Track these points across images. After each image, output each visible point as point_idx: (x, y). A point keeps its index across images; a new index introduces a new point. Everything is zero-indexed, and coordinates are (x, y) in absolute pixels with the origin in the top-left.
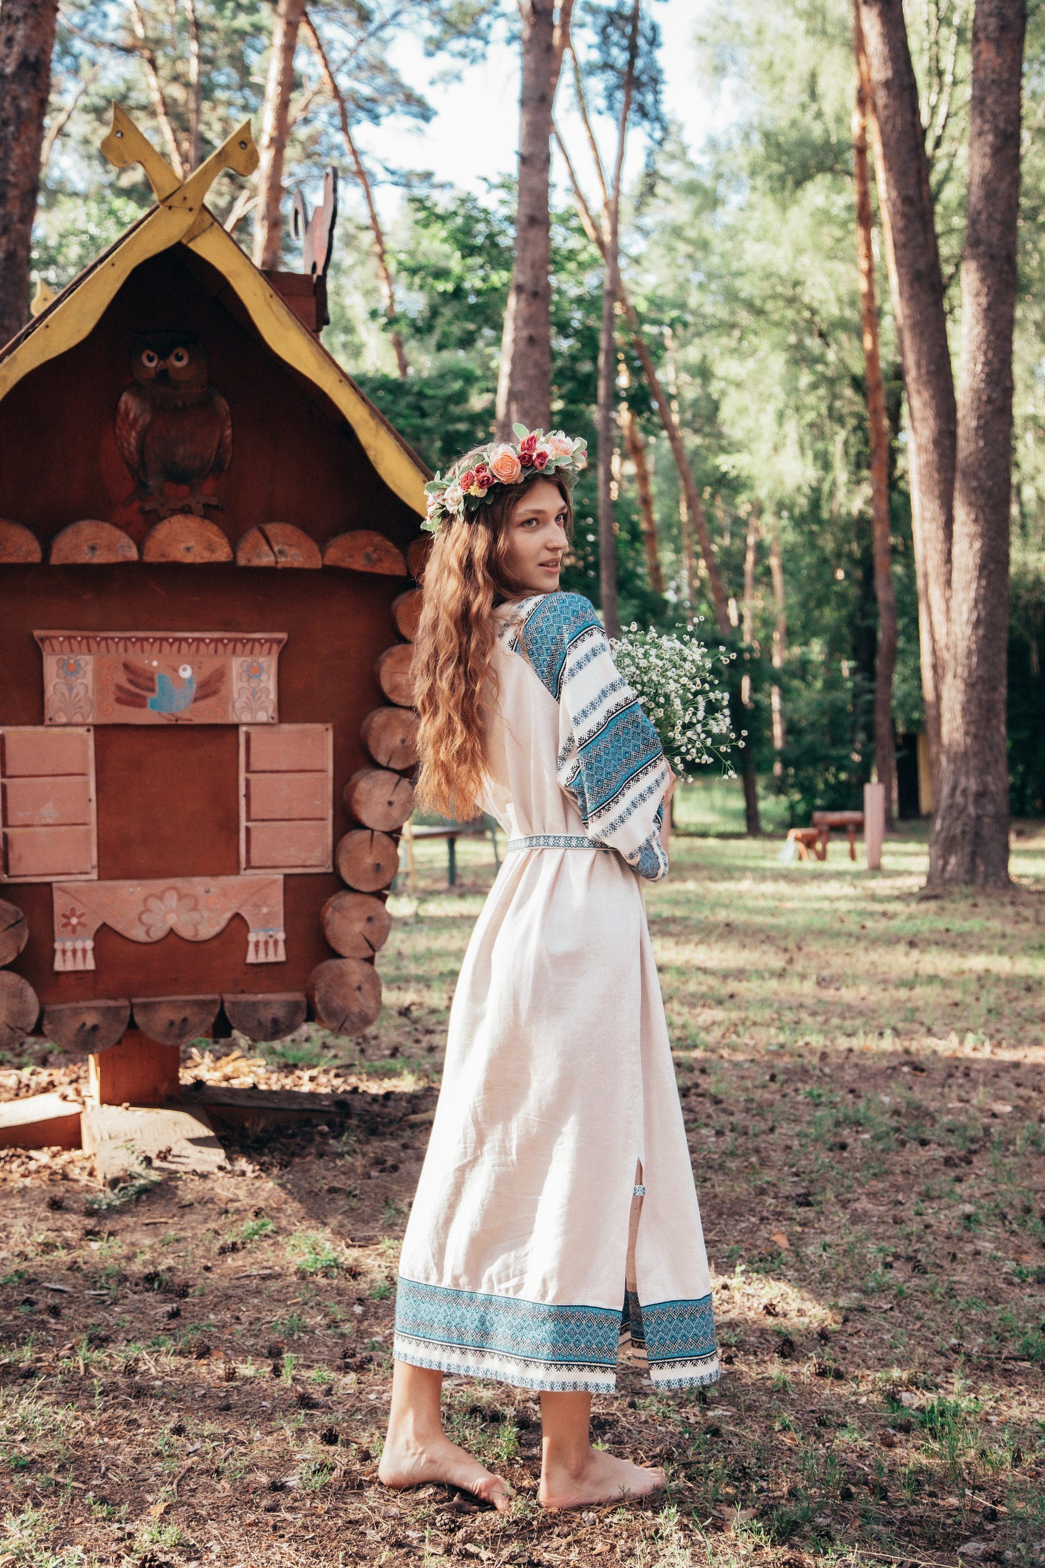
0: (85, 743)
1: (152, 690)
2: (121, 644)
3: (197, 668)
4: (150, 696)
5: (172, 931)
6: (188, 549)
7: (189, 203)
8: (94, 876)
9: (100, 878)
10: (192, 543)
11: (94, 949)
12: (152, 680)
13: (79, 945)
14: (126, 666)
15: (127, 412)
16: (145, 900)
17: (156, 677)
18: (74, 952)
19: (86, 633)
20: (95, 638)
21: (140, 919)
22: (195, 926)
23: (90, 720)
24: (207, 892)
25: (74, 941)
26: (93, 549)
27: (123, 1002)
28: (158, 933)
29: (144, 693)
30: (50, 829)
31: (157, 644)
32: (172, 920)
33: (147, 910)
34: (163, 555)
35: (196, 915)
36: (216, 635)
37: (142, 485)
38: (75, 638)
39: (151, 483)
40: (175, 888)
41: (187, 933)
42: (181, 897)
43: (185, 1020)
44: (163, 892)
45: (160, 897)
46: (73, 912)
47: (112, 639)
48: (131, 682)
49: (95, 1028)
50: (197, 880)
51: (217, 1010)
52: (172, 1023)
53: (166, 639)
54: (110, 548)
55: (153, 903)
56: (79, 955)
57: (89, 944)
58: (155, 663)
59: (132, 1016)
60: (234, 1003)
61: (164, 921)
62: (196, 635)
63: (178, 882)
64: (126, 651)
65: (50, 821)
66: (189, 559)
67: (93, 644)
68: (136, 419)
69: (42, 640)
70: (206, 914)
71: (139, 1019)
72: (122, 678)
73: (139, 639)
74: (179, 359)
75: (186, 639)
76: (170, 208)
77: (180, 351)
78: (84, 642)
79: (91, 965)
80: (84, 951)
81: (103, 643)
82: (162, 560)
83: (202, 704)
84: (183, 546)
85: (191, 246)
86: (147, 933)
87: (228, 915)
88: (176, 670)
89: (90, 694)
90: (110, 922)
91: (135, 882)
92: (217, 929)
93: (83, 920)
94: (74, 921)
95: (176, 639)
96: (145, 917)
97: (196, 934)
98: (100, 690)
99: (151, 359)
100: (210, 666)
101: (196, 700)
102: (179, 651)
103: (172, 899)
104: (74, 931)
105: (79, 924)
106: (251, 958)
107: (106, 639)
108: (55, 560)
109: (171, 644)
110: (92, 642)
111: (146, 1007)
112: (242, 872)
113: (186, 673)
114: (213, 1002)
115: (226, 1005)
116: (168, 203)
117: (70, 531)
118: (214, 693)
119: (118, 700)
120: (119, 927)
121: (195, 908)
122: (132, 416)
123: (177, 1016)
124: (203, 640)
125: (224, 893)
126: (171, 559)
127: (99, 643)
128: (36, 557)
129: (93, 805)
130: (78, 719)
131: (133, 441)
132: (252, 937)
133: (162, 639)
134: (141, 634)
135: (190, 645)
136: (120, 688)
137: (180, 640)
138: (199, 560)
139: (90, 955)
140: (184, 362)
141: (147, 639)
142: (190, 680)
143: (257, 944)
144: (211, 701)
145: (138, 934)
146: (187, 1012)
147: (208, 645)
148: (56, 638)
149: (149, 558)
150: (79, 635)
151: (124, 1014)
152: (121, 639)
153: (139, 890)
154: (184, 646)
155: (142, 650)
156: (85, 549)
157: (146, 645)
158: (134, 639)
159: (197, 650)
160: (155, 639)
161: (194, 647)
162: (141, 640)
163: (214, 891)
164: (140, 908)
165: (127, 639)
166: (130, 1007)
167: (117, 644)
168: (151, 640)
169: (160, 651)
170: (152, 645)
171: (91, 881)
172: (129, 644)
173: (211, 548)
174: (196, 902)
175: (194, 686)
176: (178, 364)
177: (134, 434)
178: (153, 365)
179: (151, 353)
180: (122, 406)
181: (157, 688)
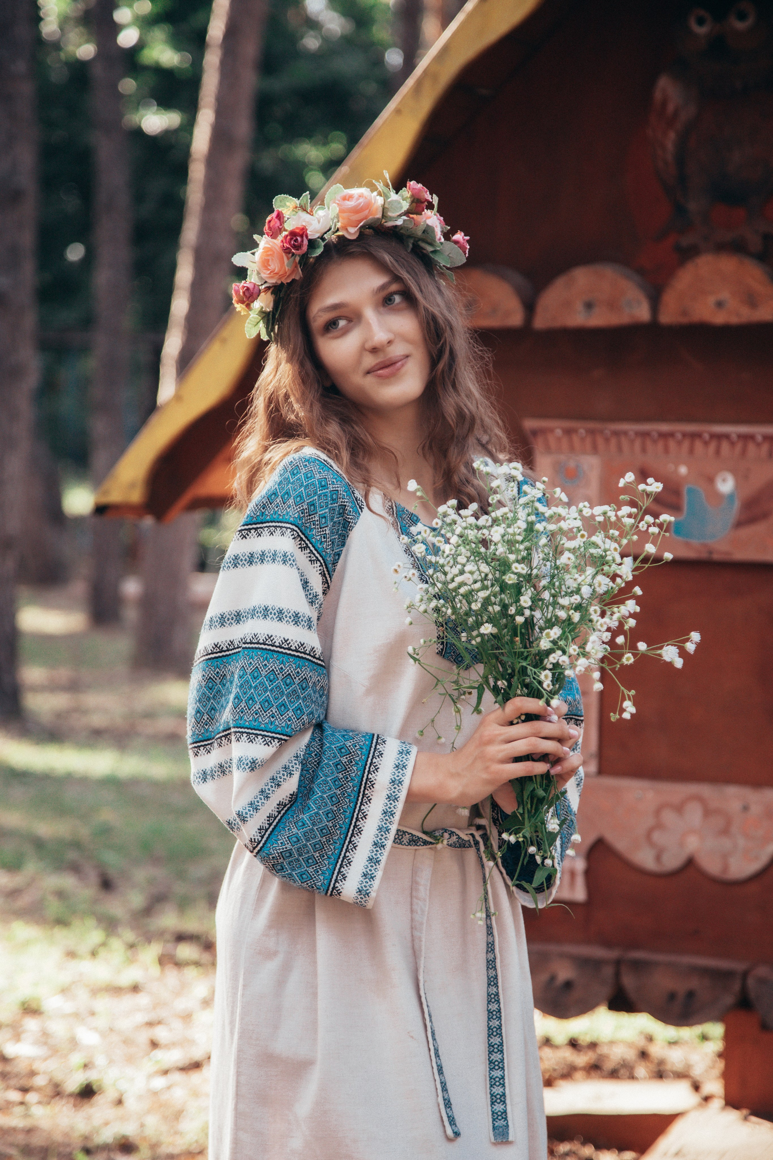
1: (677, 508)
2: (638, 444)
3: (741, 477)
4: (675, 517)
5: (690, 863)
6: (720, 305)
8: (592, 768)
9: (602, 773)
10: (725, 295)
11: (588, 873)
12: (677, 492)
13: (566, 864)
14: (644, 474)
15: (664, 103)
16: (658, 812)
17: (685, 490)
19: (591, 425)
20: (601, 432)
21: (649, 837)
22: (725, 857)
24: (746, 809)
26: (589, 306)
27: (614, 954)
28: (672, 861)
31: (686, 444)
32: (693, 844)
33: (659, 826)
34: (685, 313)
35: (726, 843)
36: (771, 430)
37: (679, 210)
38: (577, 431)
39: (692, 206)
40: (700, 799)
41: (712, 867)
42: (708, 813)
43: (691, 995)
44: (683, 803)
45: (679, 809)
47: (625, 433)
49: (568, 985)
50: (732, 790)
51: (737, 986)
52: (672, 997)
53: (699, 435)
54: (613, 305)
55: (669, 817)
56: (566, 877)
57: (580, 865)
58: (683, 470)
59: (618, 978)
60: (762, 981)
61: (681, 844)
62: (744, 429)
63: (705, 790)
64: (644, 450)
66: (719, 319)
67: (600, 441)
68: (676, 114)
69: (535, 433)
70: (741, 842)
71: (628, 982)
73: (662, 434)
74: (742, 17)
75: (726, 436)
77: (744, 6)
78: (589, 438)
79: (580, 894)
80: (573, 874)
81: (613, 441)
82: (684, 321)
83: (747, 531)
84: (711, 300)
86: (658, 858)
88: (711, 480)
90: (611, 838)
91: (646, 784)
92: (751, 867)
95: (713, 436)
96: (656, 836)
97: (726, 868)
99: (701, 22)
100: (762, 476)
101: (739, 524)
102: (718, 452)
103: (695, 814)
107: (616, 434)
108: (540, 322)
109: (706, 444)
110: (599, 437)
111: (638, 966)
113: (726, 485)
114: (730, 974)
115: (751, 982)
117: (561, 282)
118: (765, 515)
120: (621, 845)
121: (725, 831)
122: (671, 108)
123: (680, 986)
124: (752, 437)
125: (769, 813)
126: (696, 319)
127: (607, 440)
128: (516, 319)
131: (670, 146)
133: (694, 436)
134: (665, 427)
135: (733, 444)
137: (719, 437)
138: (734, 320)
139: (580, 881)
140: (750, 22)
141: (672, 435)
142: (731, 496)
144: (759, 529)
145: (646, 859)
146: (694, 983)
147: (758, 445)
148: (552, 430)
149: (666, 318)
150: (582, 427)
151: (608, 971)
152: (638, 434)
153: (650, 795)
154: (725, 446)
155: (666, 450)
156: (579, 306)
157: (672, 444)
158: (655, 435)
159: (744, 452)
160: (685, 435)
161: (739, 447)
162: (665, 436)
163: (756, 809)
164: (650, 821)
165: (645, 435)
166: (618, 963)
167: (632, 442)
168: (679, 436)
169: (691, 451)
170: (680, 443)
171: (588, 775)
172: (649, 443)
173: (751, 300)
174: (729, 822)
175: (737, 505)
176: (740, 26)
177: (672, 135)
178: (702, 30)
179: (702, 12)
180: (658, 95)
181: (685, 505)
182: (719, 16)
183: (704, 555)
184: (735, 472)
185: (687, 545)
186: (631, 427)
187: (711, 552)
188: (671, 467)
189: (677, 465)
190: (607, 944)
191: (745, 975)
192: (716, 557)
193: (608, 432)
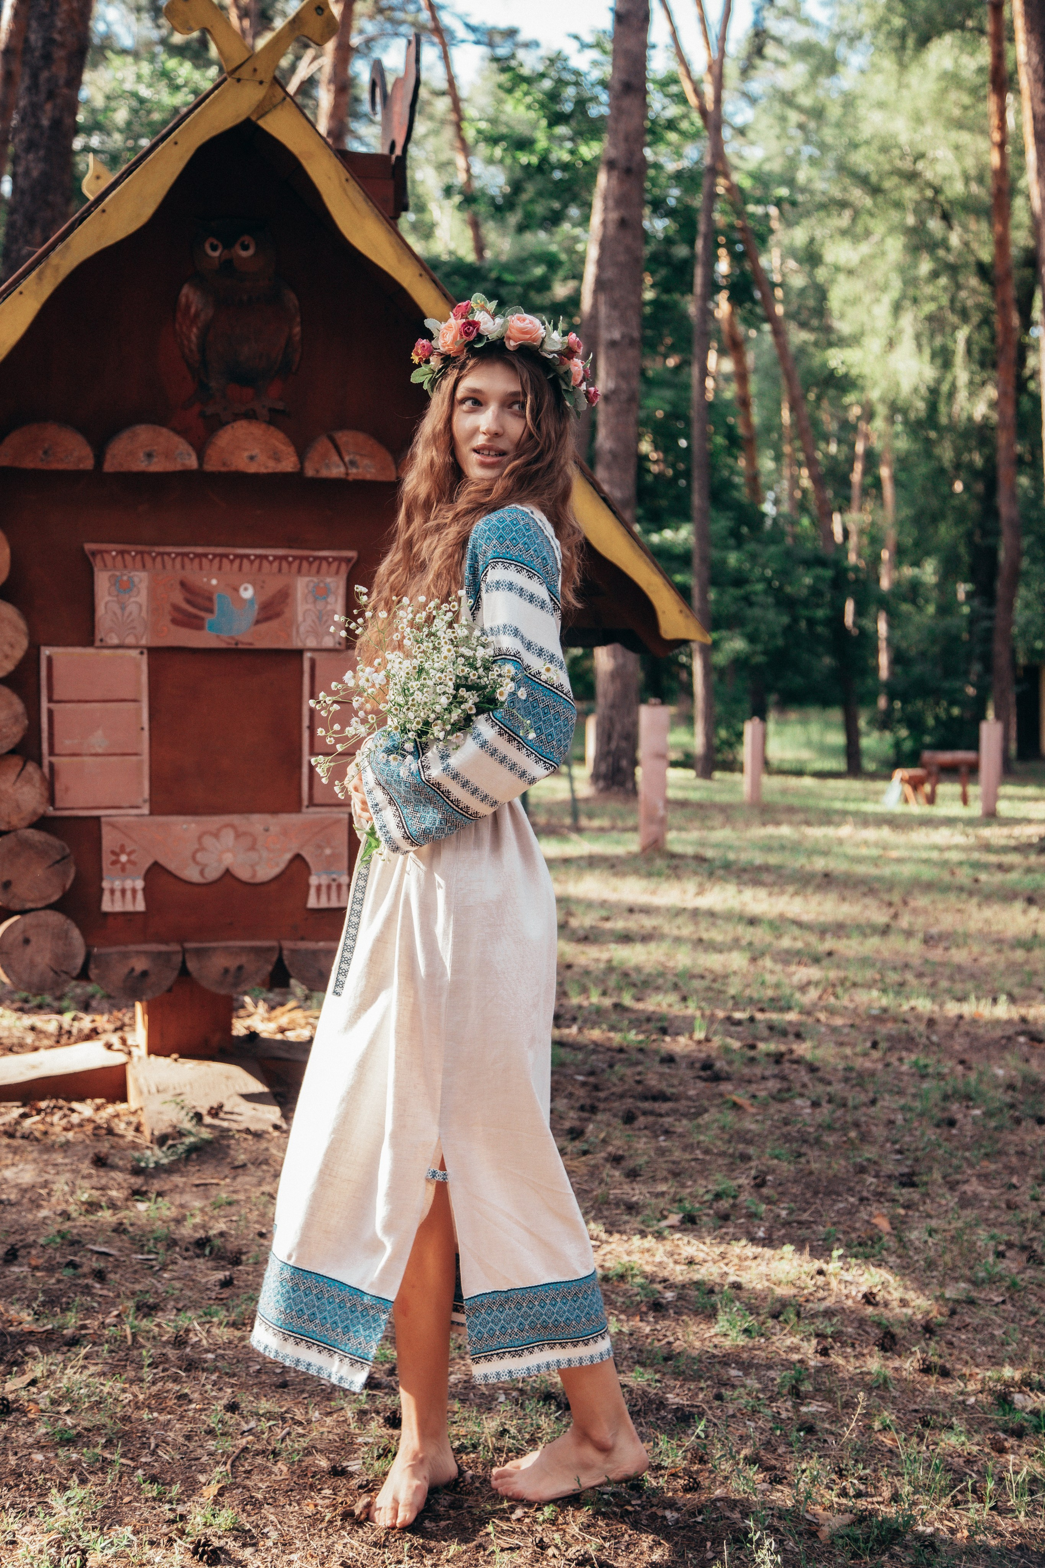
0: (138, 666)
1: (211, 611)
2: (178, 560)
3: (259, 587)
4: (209, 618)
5: (228, 872)
6: (252, 458)
7: (259, 77)
8: (146, 810)
9: (152, 813)
10: (256, 452)
11: (144, 890)
12: (210, 599)
13: (129, 884)
14: (183, 584)
15: (188, 307)
16: (200, 838)
17: (215, 597)
18: (123, 892)
19: (140, 548)
20: (149, 553)
21: (194, 858)
22: (253, 867)
23: (143, 642)
24: (267, 830)
25: (123, 880)
26: (149, 455)
27: (174, 947)
28: (213, 874)
29: (202, 614)
30: (99, 759)
31: (217, 561)
32: (228, 860)
33: (202, 849)
34: (224, 464)
35: (254, 855)
36: (280, 552)
37: (203, 386)
38: (129, 553)
39: (213, 384)
40: (232, 826)
41: (244, 874)
42: (238, 835)
43: (240, 968)
44: (219, 830)
45: (216, 835)
46: (122, 849)
47: (169, 554)
48: (188, 602)
49: (144, 974)
50: (256, 818)
51: (275, 958)
52: (226, 971)
53: (226, 556)
54: (168, 455)
55: (208, 841)
56: (129, 894)
57: (140, 884)
58: (214, 582)
59: (184, 962)
60: (293, 951)
61: (220, 861)
62: (259, 551)
63: (235, 819)
64: (183, 567)
65: (100, 751)
66: (252, 469)
67: (148, 560)
68: (197, 315)
69: (94, 554)
70: (265, 854)
71: (191, 965)
72: (178, 597)
73: (197, 555)
74: (245, 248)
75: (247, 556)
76: (239, 80)
77: (247, 239)
78: (139, 557)
79: (140, 906)
80: (134, 891)
81: (159, 559)
82: (223, 469)
83: (264, 627)
84: (246, 454)
85: (261, 123)
86: (202, 873)
87: (288, 856)
88: (236, 590)
89: (144, 614)
90: (162, 861)
91: (189, 818)
92: (276, 871)
93: (133, 857)
94: (124, 858)
95: (237, 556)
96: (199, 856)
97: (254, 875)
98: (155, 610)
99: (214, 248)
100: (274, 585)
101: (258, 622)
102: (240, 569)
103: (228, 837)
104: (123, 869)
105: (129, 861)
106: (312, 903)
107: (162, 554)
108: (108, 467)
109: (232, 561)
110: (146, 557)
111: (198, 952)
112: (304, 810)
113: (247, 593)
114: (270, 949)
115: (285, 952)
116: (237, 75)
117: (125, 435)
118: (278, 615)
119: (174, 621)
120: (172, 866)
121: (253, 848)
122: (193, 310)
123: (232, 963)
124: (266, 557)
125: (285, 832)
126: (233, 468)
127: (154, 559)
128: (88, 464)
129: (146, 733)
130: (130, 640)
131: (194, 338)
132: (314, 880)
133: (222, 556)
134: (200, 550)
135: (252, 562)
136: (176, 608)
137: (241, 557)
138: (263, 470)
139: (140, 896)
140: (251, 252)
141: (206, 555)
142: (251, 601)
143: (319, 888)
144: (274, 624)
145: (192, 874)
146: (243, 960)
147: (271, 563)
148: (108, 552)
149: (210, 467)
150: (133, 550)
151: (175, 960)
152: (178, 555)
153: (194, 826)
154: (246, 564)
155: (200, 567)
156: (141, 456)
157: (205, 562)
158: (191, 555)
159: (260, 568)
160: (215, 556)
161: (256, 564)
162: (200, 556)
163: (274, 829)
164: (195, 846)
165: (184, 555)
166: (182, 952)
167: (173, 560)
168: (210, 556)
169: (220, 568)
170: (211, 561)
171: (142, 815)
172: (186, 560)
173: (276, 457)
174: (255, 841)
175: (255, 607)
176: (244, 254)
177: (195, 330)
178: (216, 254)
179: (215, 242)
180: (182, 299)
181: (216, 608)
182: (228, 245)
186: (173, 550)
188: (204, 580)
189: (209, 580)
190: (168, 941)
191: (280, 949)
192: (240, 646)
193: (154, 553)
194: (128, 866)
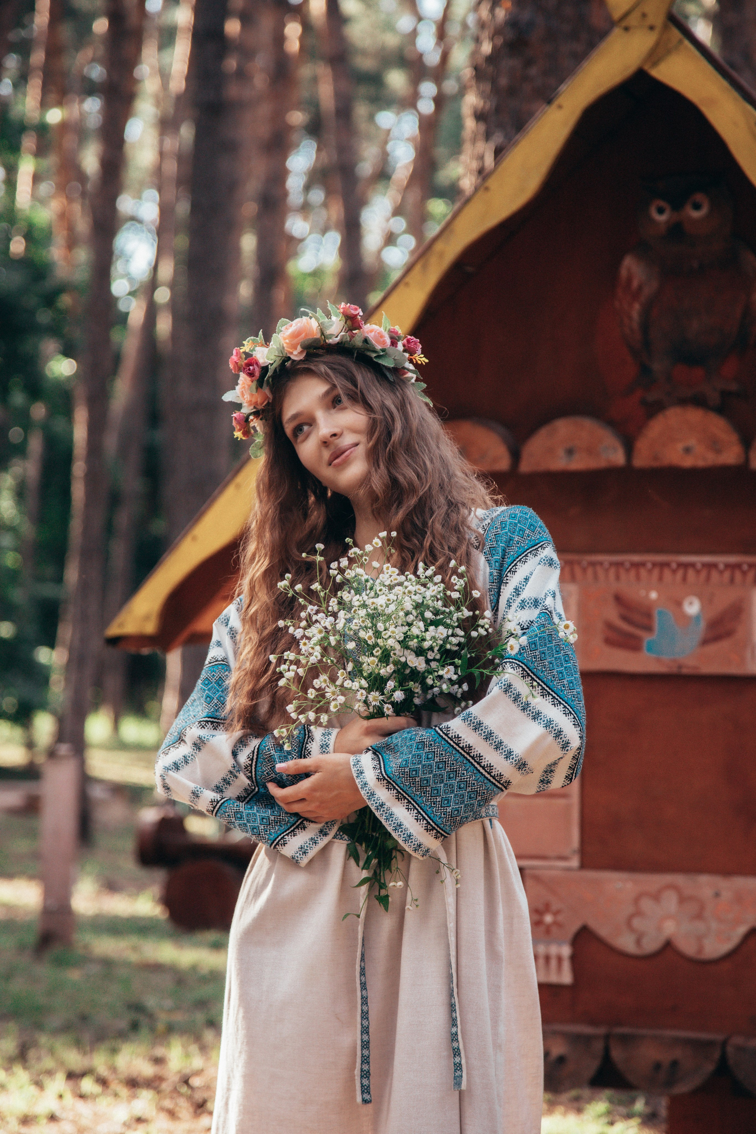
1: (649, 628)
2: (612, 572)
3: (706, 601)
4: (647, 638)
5: (668, 945)
6: (687, 450)
7: (649, 21)
8: (575, 862)
9: (583, 866)
10: (692, 442)
11: (573, 958)
12: (649, 615)
13: (554, 950)
14: (618, 599)
15: (629, 280)
16: (637, 900)
17: (655, 613)
18: (547, 959)
20: (579, 563)
21: (629, 924)
22: (700, 939)
24: (717, 895)
25: (548, 944)
26: (570, 452)
27: (601, 1031)
28: (651, 945)
29: (640, 633)
31: (656, 573)
32: (670, 928)
33: (638, 913)
34: (656, 458)
35: (700, 926)
36: (732, 559)
37: (645, 370)
39: (656, 366)
40: (675, 888)
41: (688, 948)
42: (682, 900)
43: (675, 1064)
44: (660, 891)
45: (656, 897)
46: (547, 908)
47: (601, 564)
48: (624, 618)
49: (562, 1059)
50: (704, 879)
51: (717, 1055)
52: (658, 1066)
53: (667, 565)
54: (591, 451)
55: (647, 904)
56: (554, 963)
57: (566, 951)
58: (654, 595)
59: (607, 1051)
60: (739, 1049)
61: (659, 929)
62: (708, 559)
63: (679, 879)
64: (618, 578)
66: (688, 462)
67: (578, 571)
68: (640, 288)
70: (714, 925)
71: (617, 1054)
72: (612, 613)
73: (634, 564)
74: (697, 207)
75: (693, 565)
76: (627, 29)
77: (699, 197)
78: (567, 568)
79: (566, 977)
80: (560, 959)
81: (590, 571)
82: (656, 464)
83: (712, 648)
84: (680, 446)
85: (654, 73)
86: (638, 942)
87: (744, 929)
88: (679, 604)
90: (594, 925)
91: (625, 875)
92: (725, 947)
93: (560, 918)
94: (548, 919)
95: (680, 565)
96: (636, 922)
97: (701, 949)
98: (586, 628)
99: (661, 211)
100: (725, 599)
101: (705, 642)
102: (684, 579)
103: (671, 901)
104: (548, 931)
105: (555, 923)
107: (593, 564)
108: (525, 467)
109: (674, 572)
110: (576, 567)
111: (625, 1040)
113: (693, 608)
114: (710, 1044)
115: (730, 1049)
116: (624, 24)
117: (543, 432)
118: (729, 634)
119: (609, 642)
120: (603, 931)
121: (699, 916)
122: (635, 284)
123: (665, 1057)
124: (715, 565)
125: (739, 899)
126: (666, 463)
127: (584, 570)
128: (503, 464)
131: (635, 316)
133: (663, 565)
134: (636, 558)
135: (698, 572)
136: (609, 626)
137: (686, 566)
138: (701, 463)
139: (566, 966)
140: (704, 211)
141: (643, 564)
142: (697, 618)
144: (724, 645)
145: (627, 944)
146: (678, 1053)
147: (721, 572)
149: (640, 461)
151: (598, 1046)
152: (612, 564)
153: (629, 885)
154: (691, 573)
155: (638, 578)
156: (561, 452)
157: (643, 572)
158: (627, 565)
159: (708, 579)
160: (654, 565)
161: (704, 574)
162: (637, 566)
163: (726, 895)
164: (630, 909)
165: (619, 565)
166: (607, 1037)
167: (607, 571)
168: (649, 565)
169: (661, 579)
170: (650, 571)
171: (569, 869)
172: (622, 572)
173: (715, 446)
174: (702, 907)
175: (702, 625)
176: (696, 214)
177: (637, 306)
178: (662, 218)
179: (662, 203)
180: (624, 273)
181: (656, 626)
182: (677, 206)
183: (674, 670)
184: (700, 597)
185: (658, 660)
186: (606, 559)
187: (680, 667)
188: (643, 593)
189: (648, 591)
190: (593, 1022)
191: (724, 1044)
192: (685, 671)
193: (585, 563)
194: (554, 930)
